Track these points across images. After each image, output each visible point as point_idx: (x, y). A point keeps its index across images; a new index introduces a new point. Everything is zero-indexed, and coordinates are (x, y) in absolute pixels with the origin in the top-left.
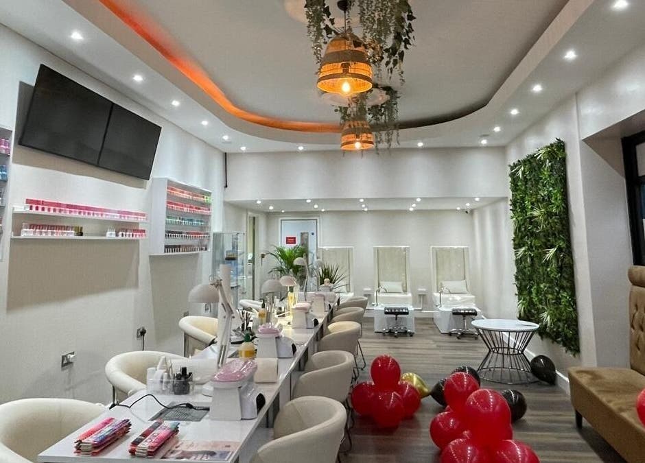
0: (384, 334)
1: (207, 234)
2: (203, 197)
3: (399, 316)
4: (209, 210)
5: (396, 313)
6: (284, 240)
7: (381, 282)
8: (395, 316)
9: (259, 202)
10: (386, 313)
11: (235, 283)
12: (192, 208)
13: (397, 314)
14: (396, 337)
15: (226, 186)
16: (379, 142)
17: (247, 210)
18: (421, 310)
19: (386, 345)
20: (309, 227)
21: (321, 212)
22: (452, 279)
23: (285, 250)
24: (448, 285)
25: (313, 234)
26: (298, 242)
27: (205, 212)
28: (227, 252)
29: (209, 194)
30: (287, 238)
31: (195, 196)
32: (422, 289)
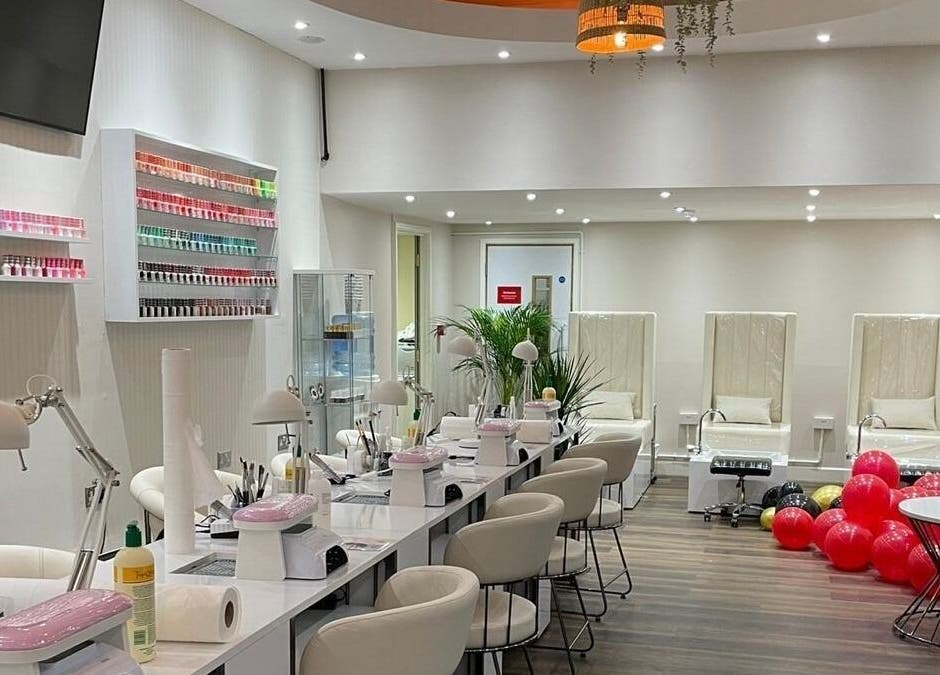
0: (707, 516)
1: (268, 274)
2: (252, 183)
3: (746, 478)
4: (271, 215)
5: (740, 470)
6: (494, 295)
7: (719, 398)
8: (737, 477)
9: (410, 199)
10: (714, 470)
11: (347, 390)
12: (218, 208)
13: (742, 472)
14: (735, 525)
15: (326, 157)
16: (688, 31)
17: (393, 218)
18: (817, 465)
19: (700, 543)
20: (555, 263)
21: (581, 224)
22: (897, 395)
23: (494, 316)
24: (886, 409)
25: (562, 280)
26: (526, 298)
27: (260, 221)
28: (335, 318)
29: (269, 175)
30: (501, 290)
31: (228, 177)
32: (824, 417)
